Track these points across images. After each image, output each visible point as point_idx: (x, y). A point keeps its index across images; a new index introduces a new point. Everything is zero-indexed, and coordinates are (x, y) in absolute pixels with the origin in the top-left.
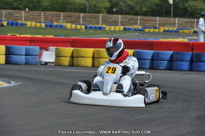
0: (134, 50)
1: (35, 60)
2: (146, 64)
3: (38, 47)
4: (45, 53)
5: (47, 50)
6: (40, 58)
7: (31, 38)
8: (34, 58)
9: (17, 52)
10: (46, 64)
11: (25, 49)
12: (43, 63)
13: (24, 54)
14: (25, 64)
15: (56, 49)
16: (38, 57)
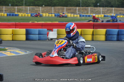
0: (106, 29)
1: (44, 37)
2: (114, 37)
3: (46, 29)
4: (51, 33)
5: (52, 31)
6: (48, 36)
7: (42, 24)
8: (44, 36)
9: (33, 32)
10: (52, 39)
11: (38, 31)
12: (50, 39)
13: (38, 34)
14: (39, 40)
15: (58, 30)
16: (47, 35)
